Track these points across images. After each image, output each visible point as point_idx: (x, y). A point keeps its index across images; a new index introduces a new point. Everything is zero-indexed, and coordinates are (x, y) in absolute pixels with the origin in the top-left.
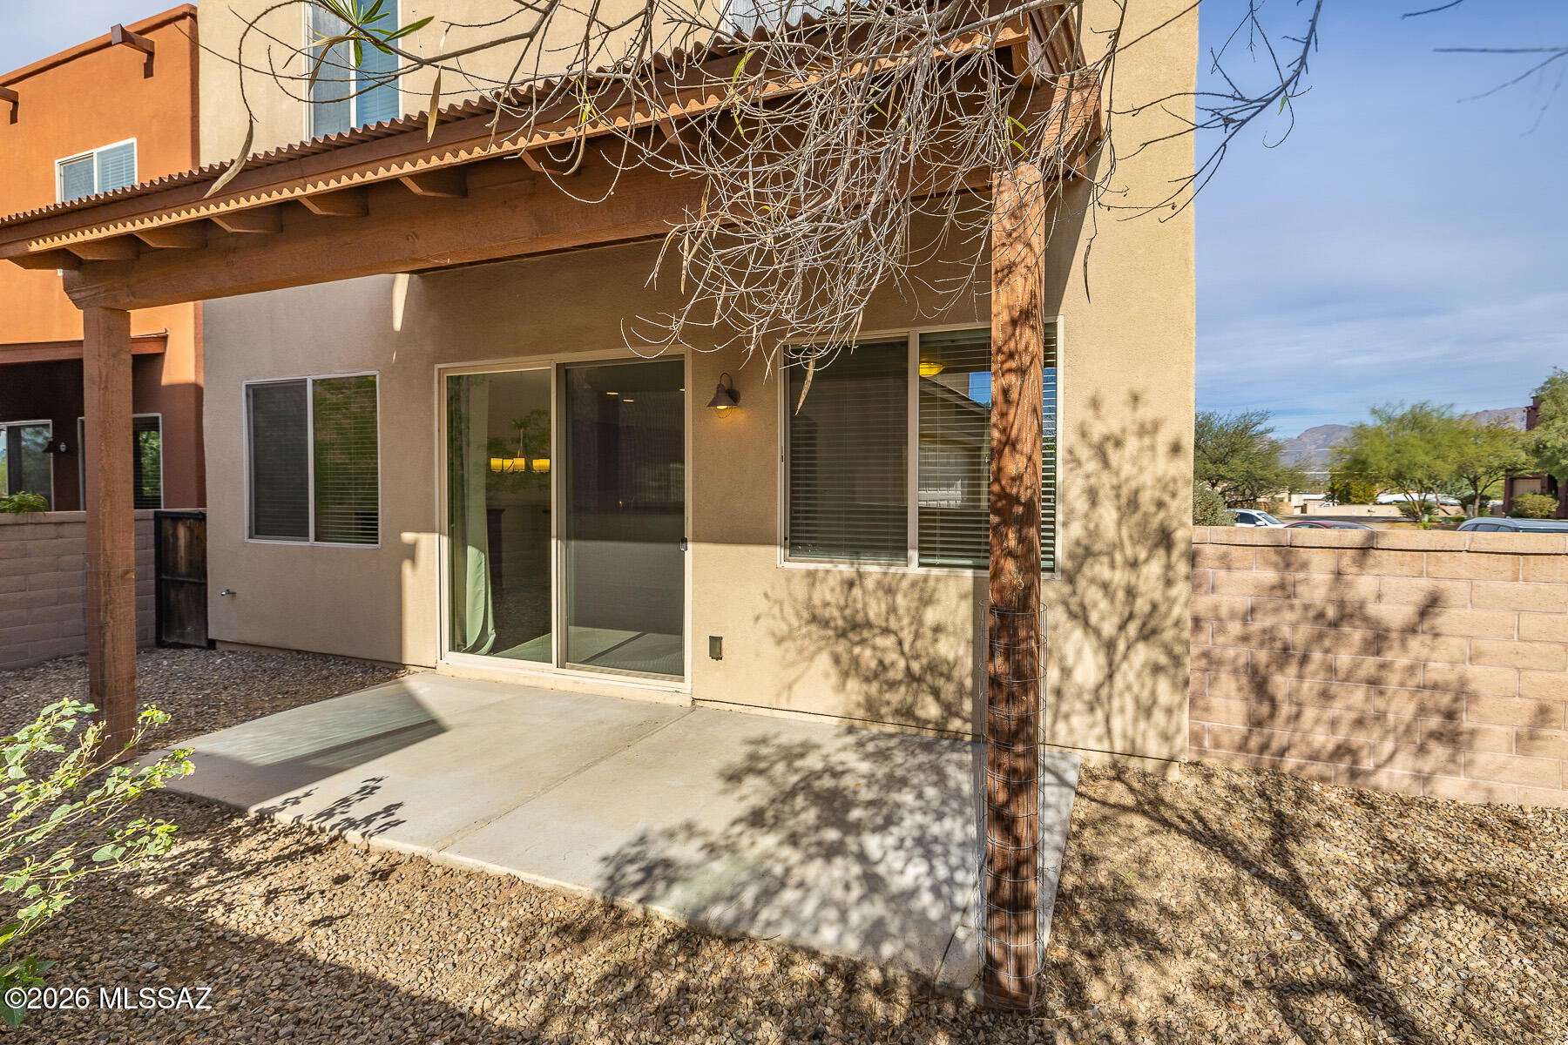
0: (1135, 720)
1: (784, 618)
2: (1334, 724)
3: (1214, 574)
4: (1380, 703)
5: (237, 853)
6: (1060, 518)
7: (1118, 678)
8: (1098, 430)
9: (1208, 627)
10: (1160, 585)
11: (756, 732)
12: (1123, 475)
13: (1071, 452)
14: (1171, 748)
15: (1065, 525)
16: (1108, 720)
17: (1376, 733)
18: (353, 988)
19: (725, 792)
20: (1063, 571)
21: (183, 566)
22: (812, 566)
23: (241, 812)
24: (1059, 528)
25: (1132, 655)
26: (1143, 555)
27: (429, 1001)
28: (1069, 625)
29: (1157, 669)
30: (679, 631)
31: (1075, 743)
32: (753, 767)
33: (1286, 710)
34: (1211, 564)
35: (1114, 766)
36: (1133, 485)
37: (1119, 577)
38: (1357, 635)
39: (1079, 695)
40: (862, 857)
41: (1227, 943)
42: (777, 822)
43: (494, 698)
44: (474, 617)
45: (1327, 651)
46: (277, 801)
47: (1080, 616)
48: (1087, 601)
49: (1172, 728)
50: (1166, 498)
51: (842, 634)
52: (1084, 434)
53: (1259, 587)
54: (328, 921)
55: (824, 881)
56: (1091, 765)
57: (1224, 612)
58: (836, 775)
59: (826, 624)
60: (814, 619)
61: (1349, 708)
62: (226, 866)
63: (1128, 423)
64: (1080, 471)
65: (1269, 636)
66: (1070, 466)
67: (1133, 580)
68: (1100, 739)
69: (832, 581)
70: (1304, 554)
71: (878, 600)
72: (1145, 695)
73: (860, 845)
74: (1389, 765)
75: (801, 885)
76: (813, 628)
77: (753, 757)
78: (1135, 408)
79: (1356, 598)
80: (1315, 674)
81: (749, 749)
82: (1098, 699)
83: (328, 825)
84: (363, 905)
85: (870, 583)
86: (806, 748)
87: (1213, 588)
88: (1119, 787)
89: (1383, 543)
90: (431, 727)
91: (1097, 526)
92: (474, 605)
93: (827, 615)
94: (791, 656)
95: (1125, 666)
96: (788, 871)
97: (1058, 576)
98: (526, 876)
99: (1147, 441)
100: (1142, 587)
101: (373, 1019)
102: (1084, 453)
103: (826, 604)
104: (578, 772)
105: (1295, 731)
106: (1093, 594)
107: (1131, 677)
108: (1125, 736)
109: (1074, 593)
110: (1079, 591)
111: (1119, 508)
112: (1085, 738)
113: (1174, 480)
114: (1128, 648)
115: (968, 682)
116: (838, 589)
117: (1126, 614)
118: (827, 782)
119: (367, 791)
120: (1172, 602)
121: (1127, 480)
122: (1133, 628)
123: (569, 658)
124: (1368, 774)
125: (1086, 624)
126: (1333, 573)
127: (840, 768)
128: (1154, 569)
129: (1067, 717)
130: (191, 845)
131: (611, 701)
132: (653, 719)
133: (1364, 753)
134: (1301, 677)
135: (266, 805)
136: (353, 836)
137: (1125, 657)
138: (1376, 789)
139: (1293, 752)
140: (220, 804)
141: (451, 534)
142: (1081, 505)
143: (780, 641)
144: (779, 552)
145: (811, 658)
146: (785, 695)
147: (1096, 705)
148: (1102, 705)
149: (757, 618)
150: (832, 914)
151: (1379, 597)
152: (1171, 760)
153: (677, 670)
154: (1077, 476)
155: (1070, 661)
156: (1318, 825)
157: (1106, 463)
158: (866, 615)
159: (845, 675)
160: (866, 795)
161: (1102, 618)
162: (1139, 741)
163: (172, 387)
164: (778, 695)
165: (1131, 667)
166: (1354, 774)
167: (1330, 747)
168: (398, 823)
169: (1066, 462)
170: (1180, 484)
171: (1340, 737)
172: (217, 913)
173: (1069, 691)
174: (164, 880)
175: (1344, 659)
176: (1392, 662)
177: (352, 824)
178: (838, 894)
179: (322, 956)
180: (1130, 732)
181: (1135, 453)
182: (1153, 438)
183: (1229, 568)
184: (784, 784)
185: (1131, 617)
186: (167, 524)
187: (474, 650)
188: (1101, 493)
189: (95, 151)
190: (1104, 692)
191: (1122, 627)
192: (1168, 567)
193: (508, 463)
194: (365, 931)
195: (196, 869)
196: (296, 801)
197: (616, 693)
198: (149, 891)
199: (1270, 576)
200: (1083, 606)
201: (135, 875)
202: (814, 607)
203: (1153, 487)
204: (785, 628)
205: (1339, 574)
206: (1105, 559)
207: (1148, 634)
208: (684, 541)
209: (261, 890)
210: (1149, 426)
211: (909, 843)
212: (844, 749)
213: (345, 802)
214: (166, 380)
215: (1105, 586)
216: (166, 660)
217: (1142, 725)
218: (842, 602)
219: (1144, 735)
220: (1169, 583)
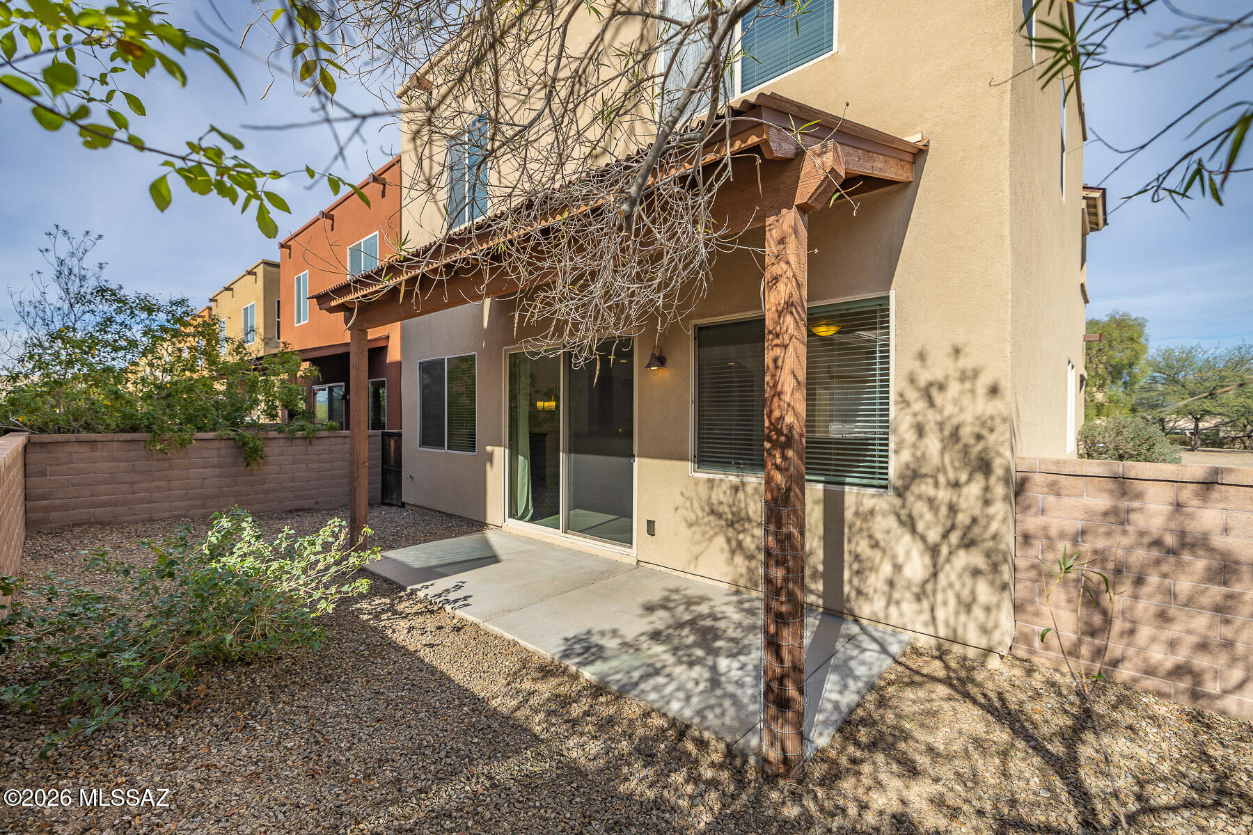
0: (957, 613)
1: (693, 510)
2: (1172, 645)
3: (1044, 499)
4: (1227, 631)
5: (400, 607)
6: (892, 446)
7: (942, 578)
8: (924, 378)
9: (1038, 545)
10: (979, 504)
11: (672, 584)
12: (946, 413)
13: (901, 395)
14: (989, 640)
15: (896, 452)
16: (932, 610)
17: (1223, 659)
18: (436, 677)
19: (642, 616)
20: (896, 489)
21: (392, 462)
22: (711, 476)
23: (404, 589)
24: (891, 454)
25: (954, 559)
26: (964, 477)
27: (466, 690)
28: (900, 531)
29: (976, 573)
30: (630, 515)
31: (905, 625)
32: (664, 605)
33: (1118, 625)
34: (1040, 491)
35: (939, 647)
36: (955, 421)
37: (943, 495)
38: (1200, 564)
39: (908, 587)
40: (714, 669)
41: (976, 783)
42: (668, 638)
43: (530, 547)
44: (521, 498)
45: (1165, 576)
46: (419, 586)
47: (910, 524)
48: (914, 513)
49: (990, 625)
50: (985, 432)
51: (731, 524)
52: (912, 380)
53: (1090, 513)
54: (431, 645)
55: (684, 677)
56: (919, 645)
57: (1053, 532)
58: (716, 619)
59: (720, 516)
60: (712, 512)
61: (1189, 632)
62: (395, 612)
63: (950, 372)
64: (910, 410)
65: (1100, 557)
66: (901, 406)
67: (955, 499)
68: (926, 624)
69: (724, 487)
70: (1139, 486)
71: (755, 502)
72: (966, 593)
73: (715, 663)
74: (1238, 692)
75: (668, 676)
76: (712, 518)
77: (667, 599)
78: (956, 359)
79: (1199, 529)
80: (1150, 597)
81: (666, 593)
82: (924, 592)
83: (438, 600)
84: (448, 642)
85: (749, 489)
86: (702, 600)
87: (1043, 511)
88: (937, 664)
89: (1228, 479)
90: (493, 559)
91: (924, 454)
92: (522, 491)
93: (721, 511)
94: (698, 537)
95: (947, 567)
96: (664, 667)
97: (891, 492)
98: (522, 643)
99: (968, 385)
100: (963, 504)
101: (442, 692)
102: (912, 395)
103: (721, 503)
104: (561, 593)
105: (1128, 645)
106: (920, 508)
107: (953, 577)
108: (947, 625)
109: (903, 506)
110: (908, 505)
111: (942, 440)
112: (914, 622)
113: (992, 418)
114: (950, 553)
115: (820, 568)
116: (728, 492)
117: (949, 525)
118: (708, 623)
119: (457, 587)
120: (990, 518)
121: (949, 418)
122: (954, 538)
123: (569, 528)
124: (1212, 697)
125: (913, 530)
126: (1171, 504)
127: (720, 615)
128: (974, 490)
129: (898, 603)
130: (383, 600)
131: (590, 556)
132: (612, 569)
133: (1208, 677)
134: (1135, 597)
135: (414, 587)
136: (448, 608)
137: (948, 560)
138: (1223, 713)
139: (1127, 664)
140: (397, 583)
141: (510, 448)
142: (910, 437)
143: (691, 525)
144: (690, 465)
145: (710, 539)
146: (694, 563)
147: (922, 597)
148: (927, 597)
149: (676, 509)
150: (681, 695)
151: (1226, 530)
152: (989, 651)
153: (629, 542)
154: (907, 414)
155: (901, 559)
156: (1130, 727)
157: (931, 404)
158: (747, 512)
159: (733, 552)
160: (731, 633)
161: (928, 528)
162: (960, 631)
163: (391, 363)
164: (689, 563)
165: (953, 569)
166: (1195, 695)
167: (1169, 665)
168: (468, 605)
169: (896, 403)
170: (997, 421)
171: (1180, 657)
172: (389, 632)
173: (900, 583)
174: (370, 614)
175: (1184, 585)
176: (1241, 594)
177: (448, 602)
178: (690, 685)
179: (427, 660)
180: (952, 622)
181: (956, 396)
182: (973, 383)
183: (1058, 495)
184: (681, 618)
185: (953, 527)
186: (387, 438)
187: (522, 518)
188: (927, 428)
189: (362, 240)
190: (929, 587)
191: (945, 536)
192: (987, 489)
193: (547, 404)
194: (447, 653)
195: (383, 611)
196: (427, 588)
197: (593, 552)
198: (365, 617)
199: (1102, 502)
200: (910, 517)
201: (361, 609)
202: (713, 504)
203: (973, 424)
204: (694, 517)
205: (1178, 506)
206: (930, 481)
207: (969, 543)
208: (633, 456)
209: (407, 626)
210: (969, 374)
211: (750, 667)
212: (727, 604)
213: (447, 591)
214: (388, 361)
215: (931, 501)
216: (384, 512)
217: (963, 618)
218: (731, 502)
219: (965, 626)
220: (987, 503)
